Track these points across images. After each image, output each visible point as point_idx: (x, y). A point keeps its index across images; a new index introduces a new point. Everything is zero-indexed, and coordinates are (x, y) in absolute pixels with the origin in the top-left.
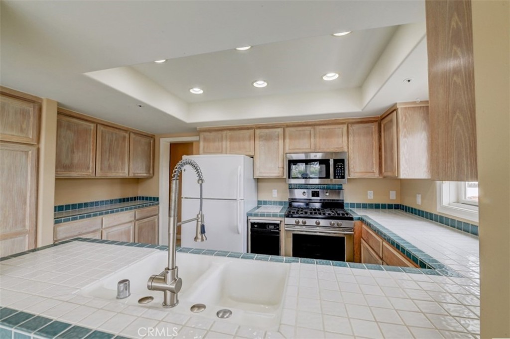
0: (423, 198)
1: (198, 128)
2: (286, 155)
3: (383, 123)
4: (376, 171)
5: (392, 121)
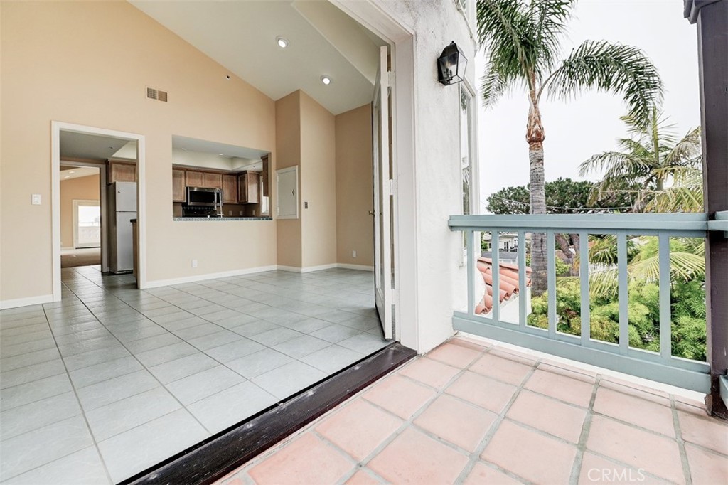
0: (255, 212)
1: (109, 159)
2: (187, 188)
3: (239, 177)
4: (236, 199)
5: (244, 177)
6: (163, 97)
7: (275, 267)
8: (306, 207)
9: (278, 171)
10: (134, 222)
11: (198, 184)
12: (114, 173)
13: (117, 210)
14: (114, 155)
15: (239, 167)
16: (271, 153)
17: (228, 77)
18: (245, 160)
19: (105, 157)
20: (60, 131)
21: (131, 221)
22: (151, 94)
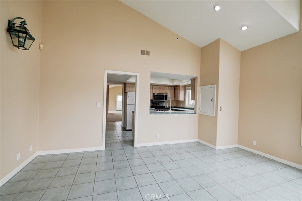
0: (182, 105)
1: (126, 82)
2: (153, 93)
3: (175, 88)
4: (173, 98)
5: (178, 88)
6: (148, 53)
7: (196, 140)
8: (221, 110)
9: (201, 87)
10: (133, 112)
11: (157, 91)
12: (127, 88)
13: (128, 104)
14: (128, 81)
15: (176, 83)
16: (197, 77)
17: (178, 39)
18: (180, 80)
19: (124, 82)
20: (108, 74)
21: (132, 112)
22: (143, 52)
